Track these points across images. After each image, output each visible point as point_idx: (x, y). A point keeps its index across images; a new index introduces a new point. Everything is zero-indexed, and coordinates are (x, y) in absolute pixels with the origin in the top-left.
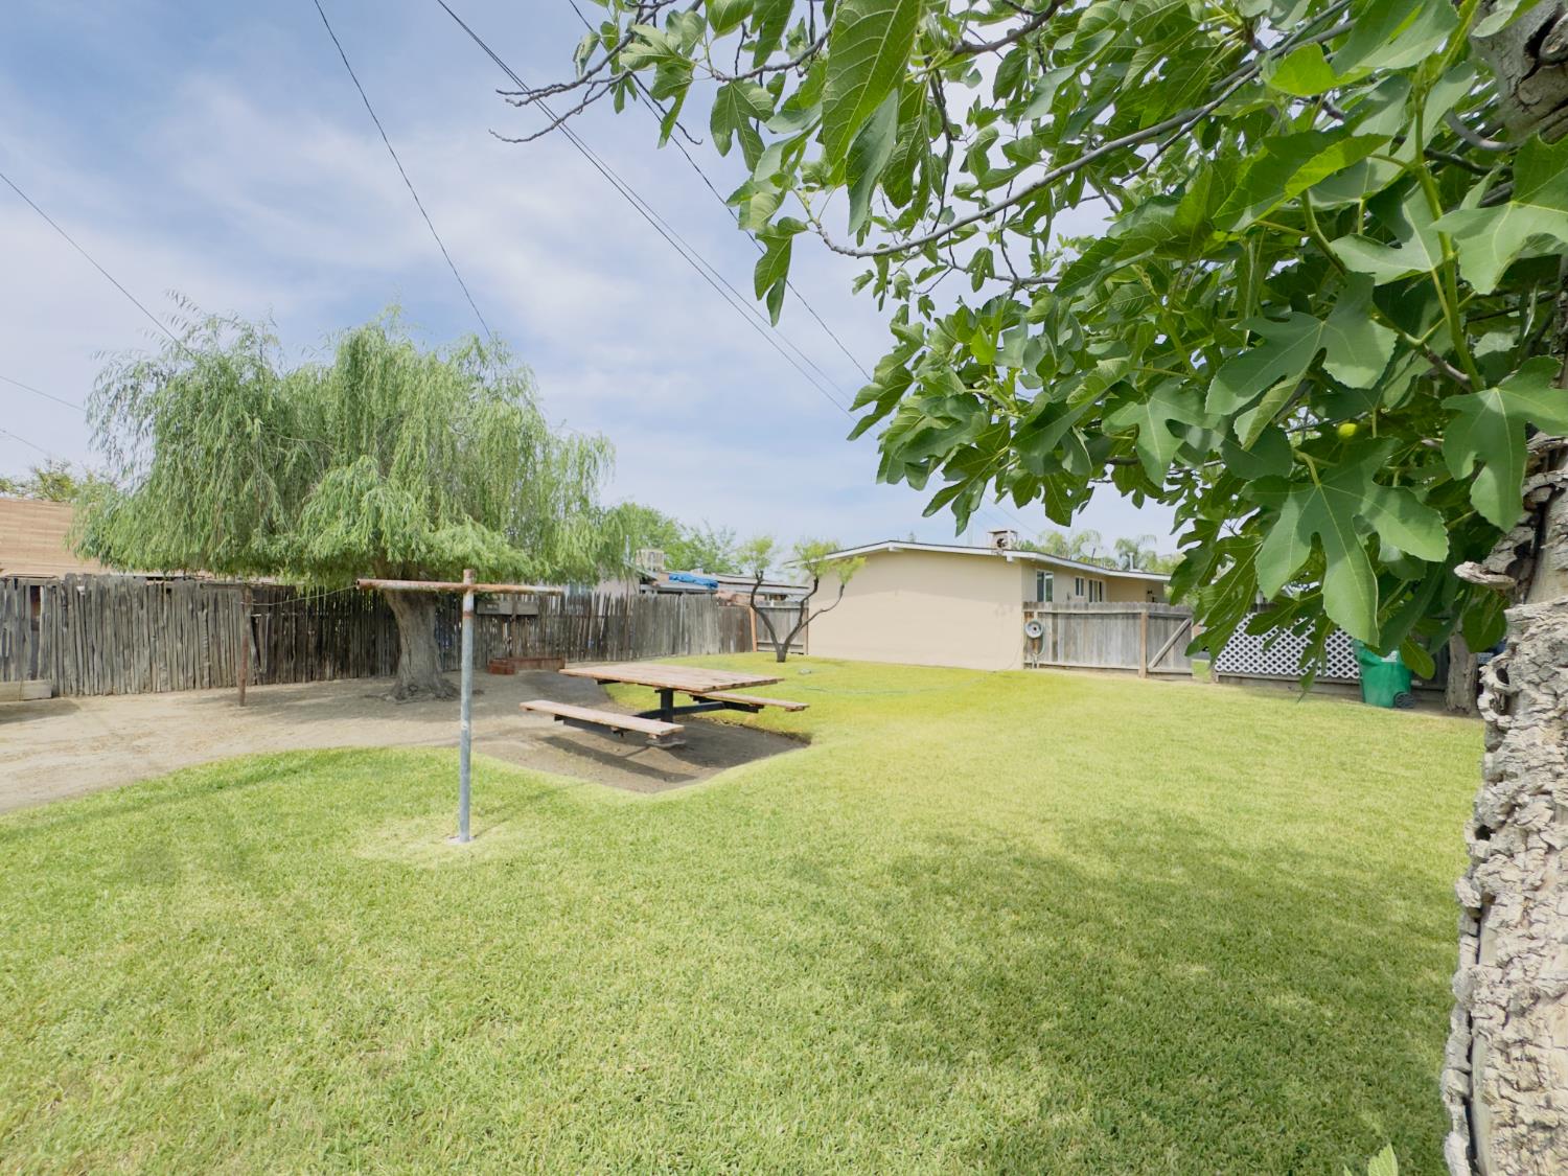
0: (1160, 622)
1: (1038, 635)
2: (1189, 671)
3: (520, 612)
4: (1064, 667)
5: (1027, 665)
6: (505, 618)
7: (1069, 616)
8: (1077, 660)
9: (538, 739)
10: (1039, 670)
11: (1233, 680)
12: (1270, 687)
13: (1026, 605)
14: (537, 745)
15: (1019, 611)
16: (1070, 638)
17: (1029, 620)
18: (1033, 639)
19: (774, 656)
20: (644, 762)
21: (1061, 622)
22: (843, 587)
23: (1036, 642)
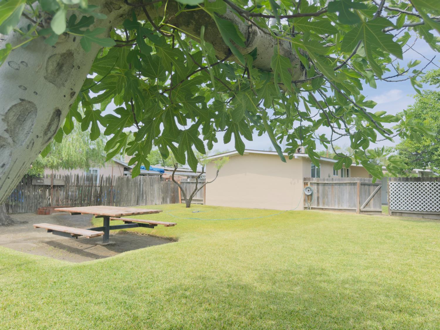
0: (367, 187)
1: (310, 194)
2: (380, 210)
3: (55, 184)
4: (322, 209)
5: (305, 208)
6: (47, 187)
7: (325, 184)
8: (328, 205)
9: (42, 242)
10: (311, 210)
11: (398, 214)
12: (415, 217)
13: (305, 179)
14: (41, 245)
15: (301, 182)
16: (325, 195)
17: (306, 186)
18: (308, 196)
19: (185, 205)
20: (91, 252)
21: (321, 187)
22: (218, 171)
23: (310, 197)
